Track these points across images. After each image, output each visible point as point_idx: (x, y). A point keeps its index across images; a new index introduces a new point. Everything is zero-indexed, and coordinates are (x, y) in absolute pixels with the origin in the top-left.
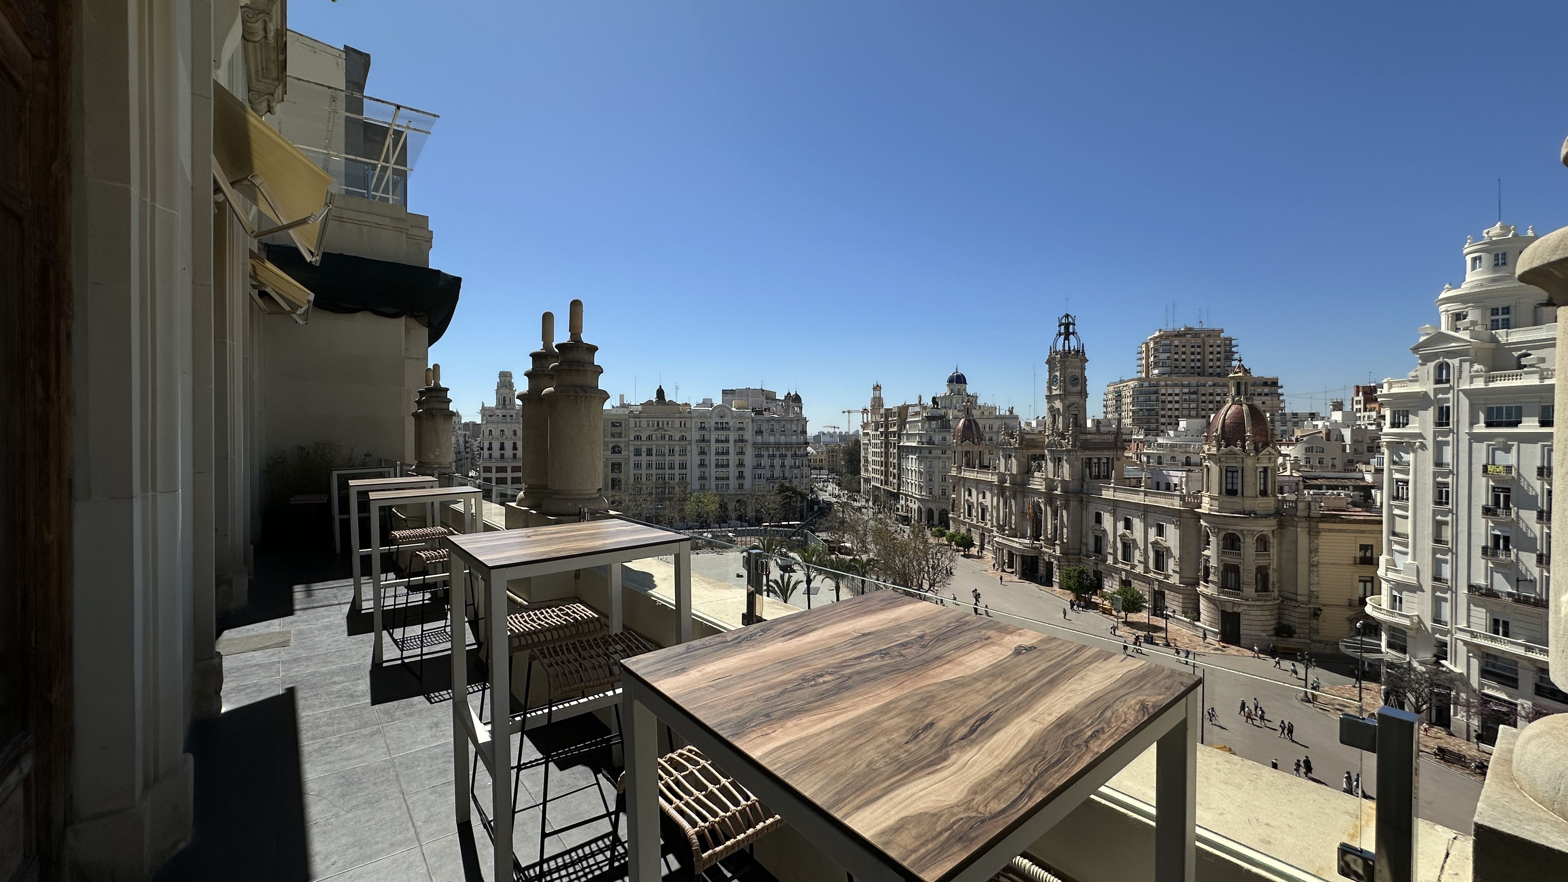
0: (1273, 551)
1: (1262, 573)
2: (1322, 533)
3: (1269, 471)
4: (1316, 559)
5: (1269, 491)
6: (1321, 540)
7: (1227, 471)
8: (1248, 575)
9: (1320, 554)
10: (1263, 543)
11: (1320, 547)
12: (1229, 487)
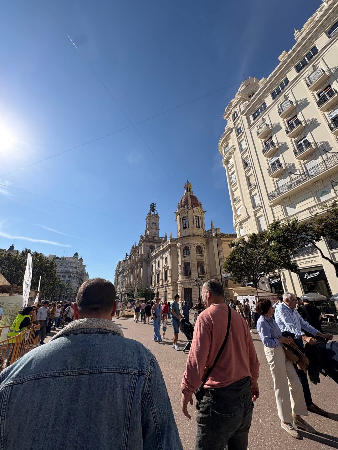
0: (205, 254)
1: (200, 265)
2: (223, 243)
3: (200, 218)
4: (222, 255)
5: (201, 227)
6: (223, 246)
7: (183, 220)
8: (194, 267)
9: (224, 252)
10: (199, 250)
11: (223, 249)
12: (184, 226)
